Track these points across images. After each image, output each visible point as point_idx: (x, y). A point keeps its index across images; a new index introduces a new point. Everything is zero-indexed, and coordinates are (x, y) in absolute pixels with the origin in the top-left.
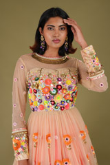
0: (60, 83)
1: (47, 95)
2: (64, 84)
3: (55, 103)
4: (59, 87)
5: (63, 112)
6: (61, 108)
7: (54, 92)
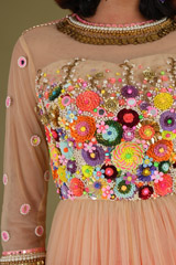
0: (131, 103)
1: (89, 148)
2: (144, 107)
3: (115, 174)
4: (128, 118)
5: (146, 203)
6: (140, 190)
7: (109, 134)
